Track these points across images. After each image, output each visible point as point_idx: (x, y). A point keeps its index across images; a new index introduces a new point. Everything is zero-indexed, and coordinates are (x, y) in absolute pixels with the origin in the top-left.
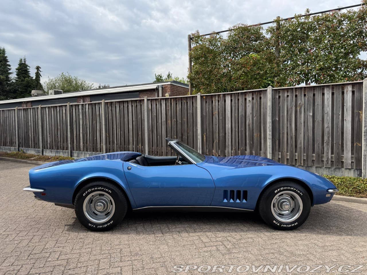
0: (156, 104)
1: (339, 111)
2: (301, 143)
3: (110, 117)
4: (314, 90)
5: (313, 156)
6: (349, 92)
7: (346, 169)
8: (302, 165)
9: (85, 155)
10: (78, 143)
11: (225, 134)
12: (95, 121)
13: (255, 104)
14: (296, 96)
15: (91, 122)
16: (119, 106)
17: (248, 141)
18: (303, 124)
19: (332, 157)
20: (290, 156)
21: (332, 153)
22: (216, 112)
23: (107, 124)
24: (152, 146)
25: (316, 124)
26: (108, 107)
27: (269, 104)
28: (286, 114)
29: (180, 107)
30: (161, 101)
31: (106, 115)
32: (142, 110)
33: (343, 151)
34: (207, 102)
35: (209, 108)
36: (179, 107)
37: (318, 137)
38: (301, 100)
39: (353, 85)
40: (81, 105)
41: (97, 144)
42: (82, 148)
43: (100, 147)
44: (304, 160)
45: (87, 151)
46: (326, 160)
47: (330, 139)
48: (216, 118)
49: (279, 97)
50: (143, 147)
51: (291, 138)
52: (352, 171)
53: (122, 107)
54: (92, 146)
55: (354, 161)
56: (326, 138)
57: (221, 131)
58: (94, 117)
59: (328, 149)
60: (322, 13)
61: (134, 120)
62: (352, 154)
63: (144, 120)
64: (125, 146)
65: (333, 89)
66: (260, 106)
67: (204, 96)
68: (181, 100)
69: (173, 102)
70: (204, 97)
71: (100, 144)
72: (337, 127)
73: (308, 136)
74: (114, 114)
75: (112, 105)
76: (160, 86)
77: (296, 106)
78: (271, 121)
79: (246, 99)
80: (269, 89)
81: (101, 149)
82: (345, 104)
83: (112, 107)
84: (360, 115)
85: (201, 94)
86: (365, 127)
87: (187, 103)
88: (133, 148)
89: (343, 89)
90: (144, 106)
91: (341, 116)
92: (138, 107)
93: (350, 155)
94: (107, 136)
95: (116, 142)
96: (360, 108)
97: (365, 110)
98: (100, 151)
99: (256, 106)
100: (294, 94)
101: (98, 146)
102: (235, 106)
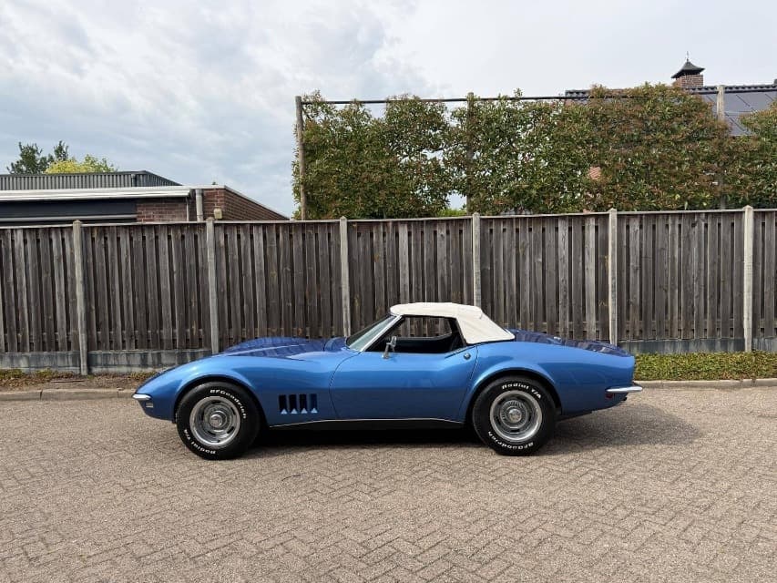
0: (239, 237)
1: (579, 256)
2: (525, 307)
3: (101, 264)
4: (544, 222)
5: (544, 326)
6: (591, 227)
9: (15, 361)
11: (399, 295)
12: (50, 275)
13: (452, 241)
14: (517, 230)
15: (35, 279)
16: (128, 239)
18: (528, 277)
19: (570, 326)
21: (571, 320)
22: (379, 254)
23: (88, 279)
24: (230, 327)
25: (547, 276)
26: (93, 239)
27: (476, 242)
28: (502, 259)
29: (301, 244)
31: (87, 258)
32: (199, 247)
33: (584, 315)
34: (362, 235)
35: (365, 247)
36: (298, 245)
37: (551, 295)
38: (525, 237)
39: (597, 217)
41: (55, 330)
43: (68, 338)
45: (19, 351)
46: (563, 330)
47: (568, 298)
48: (379, 266)
49: (491, 231)
50: (204, 331)
53: (138, 238)
54: (38, 338)
55: (599, 329)
56: (561, 297)
57: (391, 289)
58: (43, 267)
59: (565, 313)
60: (536, 99)
61: (174, 269)
62: (597, 319)
64: (150, 331)
65: (570, 221)
66: (461, 245)
67: (354, 223)
68: (303, 228)
69: (283, 233)
70: (355, 225)
71: (68, 330)
72: (577, 280)
73: (536, 295)
74: (112, 255)
75: (105, 233)
76: (197, 192)
77: (517, 247)
78: (479, 271)
79: (435, 233)
80: (476, 217)
81: (69, 343)
82: (586, 246)
83: (106, 239)
84: (605, 262)
85: (348, 218)
86: (613, 278)
87: (316, 235)
88: (174, 334)
89: (583, 223)
90: (205, 238)
91: (581, 264)
92: (186, 240)
93: (594, 321)
94: (91, 308)
95: (119, 323)
96: (606, 252)
97: (613, 255)
98: (69, 349)
99: (453, 246)
100: (515, 228)
101: (61, 335)
102: (416, 245)
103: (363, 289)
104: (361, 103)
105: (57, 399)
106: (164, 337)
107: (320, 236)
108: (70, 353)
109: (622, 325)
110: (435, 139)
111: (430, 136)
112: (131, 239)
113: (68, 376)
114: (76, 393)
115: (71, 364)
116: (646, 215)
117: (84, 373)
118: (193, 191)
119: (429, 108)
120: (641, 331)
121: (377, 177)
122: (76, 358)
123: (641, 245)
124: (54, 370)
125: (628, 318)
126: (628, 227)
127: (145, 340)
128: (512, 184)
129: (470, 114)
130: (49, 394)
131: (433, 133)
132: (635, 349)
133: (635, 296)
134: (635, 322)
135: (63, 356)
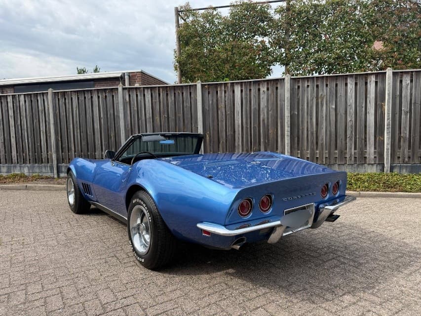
0: (137, 95)
1: (362, 103)
2: (322, 139)
3: (63, 114)
4: (337, 79)
5: (336, 153)
6: (372, 82)
7: (369, 164)
8: (324, 163)
9: (22, 169)
10: (9, 152)
11: (234, 132)
12: (37, 120)
13: (271, 95)
14: (317, 86)
15: (30, 121)
16: (77, 98)
17: (262, 140)
18: (324, 118)
19: (355, 153)
20: (311, 154)
21: (355, 149)
22: (222, 105)
23: (57, 123)
25: (339, 117)
26: (59, 99)
27: (287, 95)
28: (306, 107)
29: (173, 99)
30: (144, 91)
31: (56, 111)
32: (115, 102)
33: (366, 145)
34: (211, 93)
35: (212, 100)
36: (171, 99)
37: (341, 131)
38: (323, 90)
39: (377, 75)
40: (11, 97)
41: (41, 152)
42: (15, 160)
43: (47, 157)
44: (326, 157)
45: (24, 163)
46: (349, 156)
47: (354, 133)
48: (222, 113)
49: (299, 87)
51: (312, 133)
52: (375, 166)
53: (82, 98)
54: (33, 156)
55: (376, 156)
56: (349, 133)
57: (229, 129)
58: (34, 115)
59: (351, 145)
61: (102, 116)
62: (375, 148)
63: (119, 117)
64: (89, 153)
65: (356, 78)
66: (277, 98)
67: (206, 85)
68: (174, 89)
69: (162, 92)
70: (206, 87)
71: (47, 152)
72: (361, 120)
73: (330, 131)
74: (69, 109)
75: (65, 96)
76: (126, 74)
77: (317, 99)
78: (289, 115)
79: (259, 90)
80: (287, 78)
81: (48, 159)
82: (368, 96)
83: (65, 99)
84: (382, 107)
85: (202, 82)
86: (388, 119)
87: (183, 93)
89: (366, 79)
90: (118, 97)
91: (364, 109)
92: (108, 98)
93: (372, 150)
94: (58, 140)
95: (73, 149)
96: (383, 100)
97: (388, 102)
98: (48, 163)
99: (272, 98)
100: (315, 84)
101: (44, 155)
102: (246, 98)
103: (211, 128)
104: (215, 8)
107: (185, 94)
108: (49, 165)
109: (394, 151)
110: (263, 28)
111: (260, 26)
113: (47, 178)
114: (44, 187)
115: (49, 171)
116: (415, 71)
117: (56, 176)
118: (124, 73)
119: (259, 8)
120: (409, 157)
121: (223, 56)
122: (52, 168)
123: (411, 94)
124: (40, 174)
125: (400, 148)
126: (401, 81)
128: (316, 55)
129: (288, 9)
130: (31, 187)
131: (262, 25)
132: (404, 170)
133: (405, 133)
134: (405, 151)
135: (45, 167)
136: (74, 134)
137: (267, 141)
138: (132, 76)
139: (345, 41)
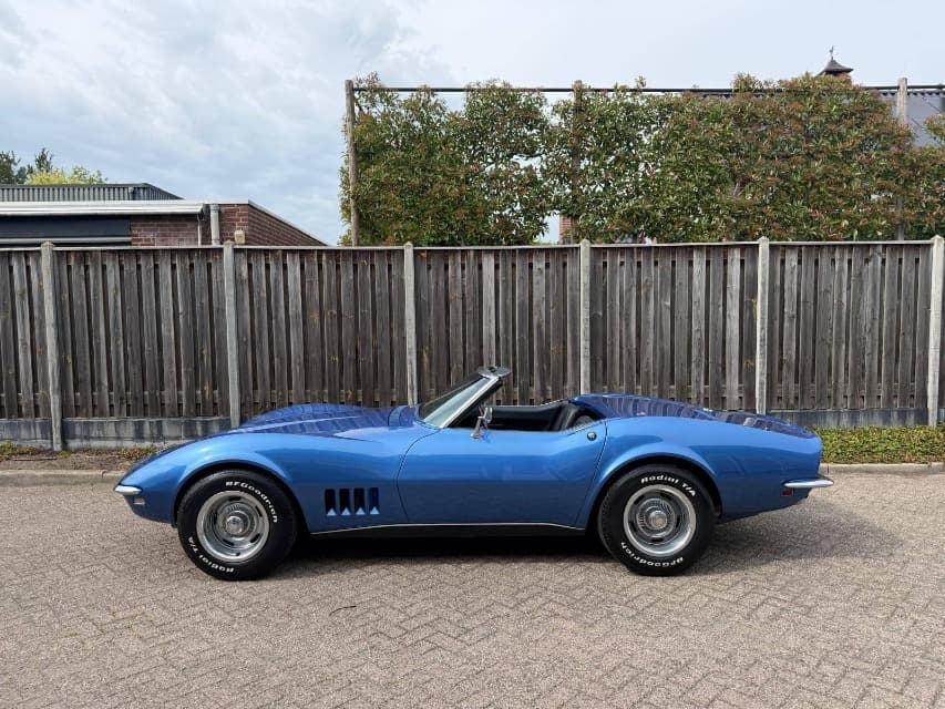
0: (267, 267)
1: (719, 299)
2: (648, 364)
3: (80, 301)
4: (674, 253)
5: (672, 391)
6: (735, 261)
11: (481, 347)
12: (9, 314)
13: (553, 277)
14: (639, 264)
16: (117, 267)
17: (536, 364)
18: (652, 324)
19: (705, 390)
21: (706, 383)
22: (455, 294)
23: (63, 322)
24: (255, 388)
25: (677, 324)
26: (69, 267)
27: (585, 279)
28: (618, 303)
29: (352, 277)
30: (284, 257)
31: (61, 293)
32: (214, 279)
33: (725, 376)
34: (433, 267)
35: (437, 284)
37: (681, 353)
38: (649, 272)
39: (743, 248)
41: (18, 390)
43: (35, 401)
46: (696, 395)
47: (703, 354)
48: (456, 310)
49: (605, 264)
50: (220, 393)
51: (629, 353)
53: (130, 267)
55: (742, 395)
56: (694, 352)
57: (470, 339)
59: (699, 375)
60: (663, 91)
61: (181, 310)
62: (740, 382)
63: (224, 311)
64: (146, 392)
65: (708, 253)
66: (564, 283)
67: (423, 251)
68: (355, 258)
69: (328, 263)
70: (424, 255)
71: (35, 389)
72: (715, 330)
73: (662, 350)
74: (96, 290)
75: (85, 260)
76: (212, 208)
77: (639, 286)
78: (588, 317)
79: (531, 266)
80: (585, 246)
81: (36, 407)
82: (728, 286)
83: (86, 268)
84: (752, 307)
85: (415, 245)
86: (762, 329)
87: (373, 266)
88: (179, 397)
89: (726, 256)
90: (221, 268)
91: (721, 309)
92: (196, 271)
93: (736, 384)
94: (66, 361)
95: (105, 382)
96: (754, 294)
97: (763, 299)
98: (37, 415)
99: (554, 283)
100: (635, 260)
101: (25, 396)
102: (505, 282)
103: (433, 340)
104: (433, 91)
105: (17, 485)
106: (167, 401)
107: (377, 267)
108: (39, 420)
109: (772, 387)
110: (530, 142)
112: (121, 268)
113: (35, 452)
114: (45, 477)
115: (39, 436)
116: (806, 246)
117: (58, 447)
118: (207, 206)
119: (523, 100)
120: (796, 398)
121: (453, 191)
122: (46, 429)
123: (799, 285)
124: (15, 444)
125: (780, 381)
126: (783, 262)
127: (140, 405)
128: (630, 203)
129: (578, 109)
131: (528, 134)
133: (790, 352)
134: (790, 385)
135: (28, 426)
136: (110, 350)
137: (545, 367)
138: (227, 214)
139: (683, 178)
